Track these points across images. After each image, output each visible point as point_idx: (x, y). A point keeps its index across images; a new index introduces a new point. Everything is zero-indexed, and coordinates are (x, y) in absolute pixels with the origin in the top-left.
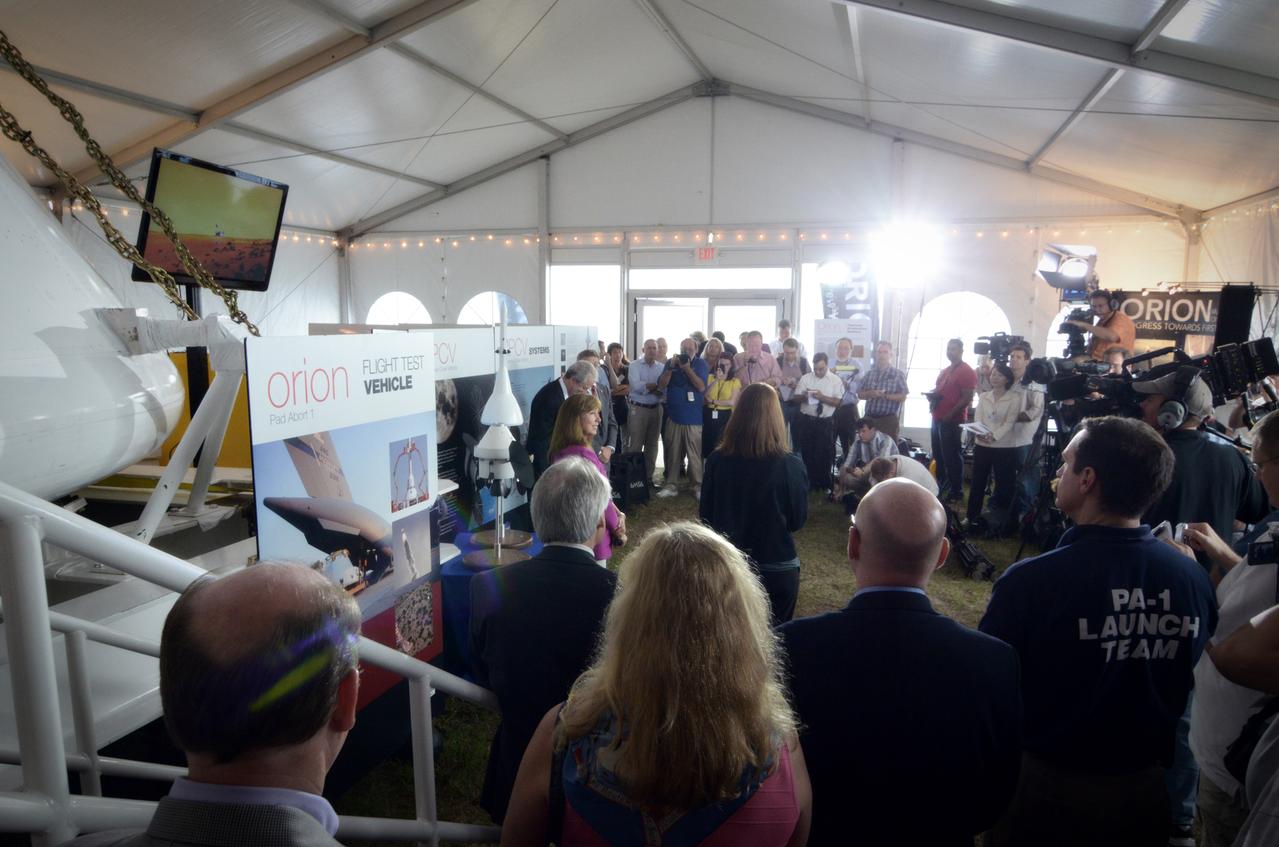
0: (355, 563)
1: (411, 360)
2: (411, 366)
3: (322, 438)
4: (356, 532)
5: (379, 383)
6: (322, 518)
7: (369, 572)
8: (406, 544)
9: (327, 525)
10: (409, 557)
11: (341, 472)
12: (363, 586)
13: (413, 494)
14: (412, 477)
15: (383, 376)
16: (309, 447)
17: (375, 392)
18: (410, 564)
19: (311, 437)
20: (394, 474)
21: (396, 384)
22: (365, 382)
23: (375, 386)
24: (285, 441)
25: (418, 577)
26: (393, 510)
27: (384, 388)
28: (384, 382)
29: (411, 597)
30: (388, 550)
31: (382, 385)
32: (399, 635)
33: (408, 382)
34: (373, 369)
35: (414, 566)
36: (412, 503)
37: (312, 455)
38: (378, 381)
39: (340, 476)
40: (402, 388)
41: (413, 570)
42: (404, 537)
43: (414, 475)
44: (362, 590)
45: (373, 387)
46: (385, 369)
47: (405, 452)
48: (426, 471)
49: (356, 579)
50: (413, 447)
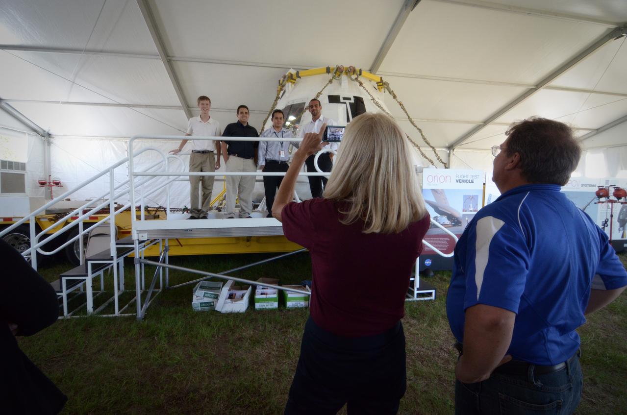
0: (449, 220)
1: (473, 176)
3: (441, 190)
4: (450, 213)
6: (440, 207)
7: (453, 223)
9: (440, 209)
11: (446, 199)
13: (472, 209)
14: (471, 205)
15: (463, 179)
16: (437, 191)
19: (437, 189)
20: (464, 202)
21: (467, 181)
22: (456, 180)
24: (431, 189)
26: (463, 211)
27: (463, 182)
30: (461, 220)
33: (472, 181)
34: (460, 177)
36: (471, 211)
37: (438, 193)
38: (461, 180)
44: (450, 227)
45: (459, 181)
46: (464, 177)
47: (469, 198)
48: (477, 205)
49: (448, 223)
50: (473, 197)
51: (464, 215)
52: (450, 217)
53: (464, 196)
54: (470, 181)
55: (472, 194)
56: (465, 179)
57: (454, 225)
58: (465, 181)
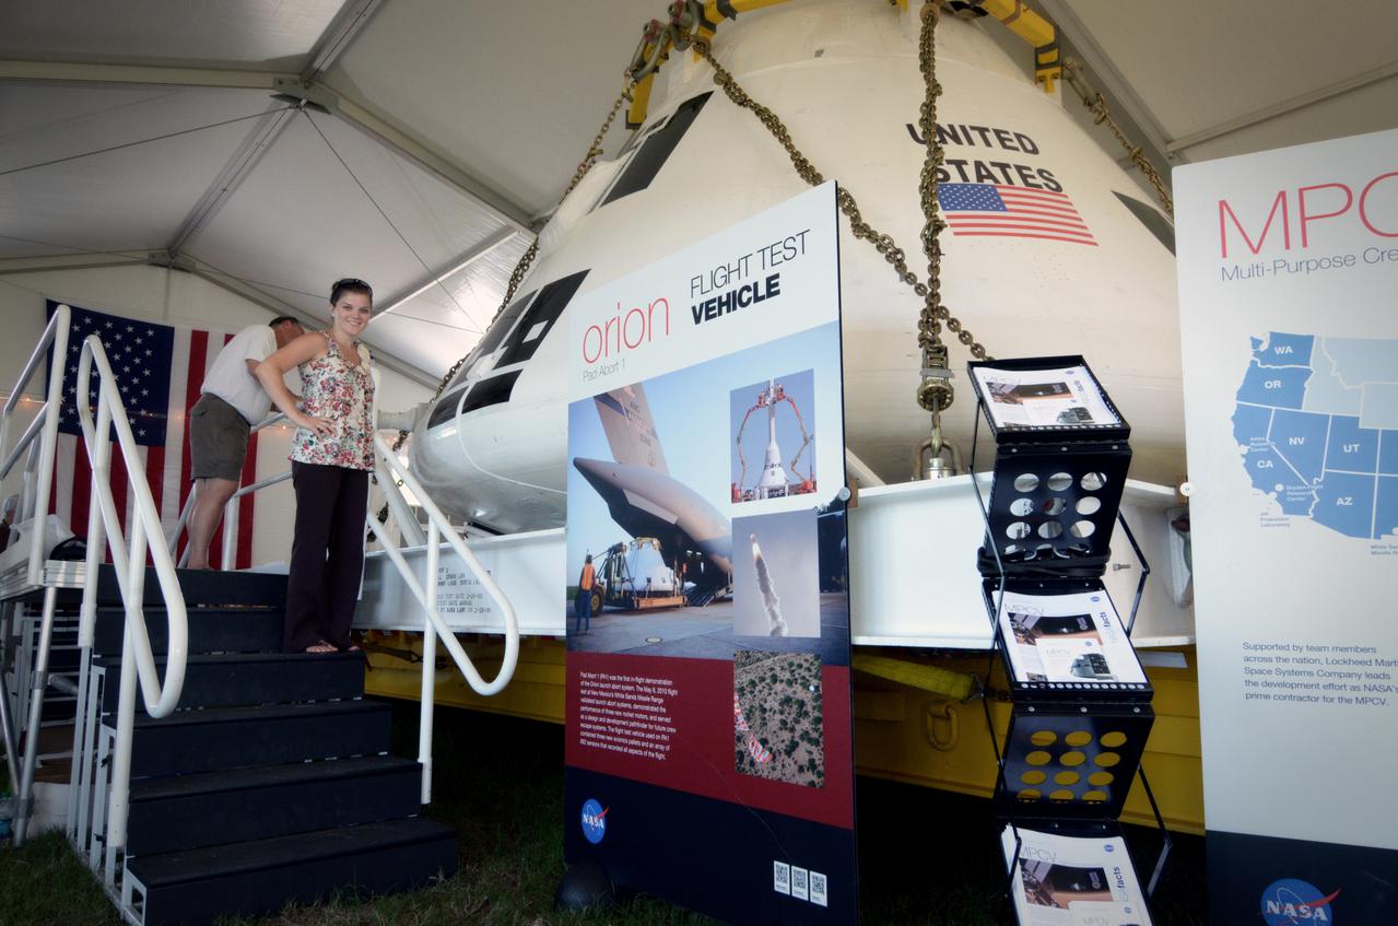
0: (669, 564)
1: (775, 250)
2: (777, 259)
3: (633, 391)
4: (672, 519)
5: (716, 304)
6: (629, 490)
7: (690, 585)
8: (760, 563)
9: (633, 500)
10: (765, 589)
11: (654, 433)
12: (678, 601)
13: (778, 478)
14: (774, 447)
15: (723, 293)
16: (617, 403)
17: (708, 317)
18: (768, 600)
19: (621, 391)
20: (738, 440)
21: (746, 296)
22: (694, 308)
23: (708, 310)
24: (596, 397)
25: (785, 633)
26: (735, 499)
27: (724, 309)
28: (724, 299)
29: (769, 662)
30: (724, 562)
31: (721, 304)
32: (741, 718)
33: (769, 286)
34: (707, 285)
35: (777, 609)
36: (775, 493)
37: (620, 411)
38: (713, 301)
39: (651, 437)
40: (757, 299)
41: (774, 617)
42: (756, 550)
43: (778, 443)
44: (677, 606)
45: (705, 312)
46: (727, 280)
47: (761, 403)
48: (808, 440)
49: (668, 586)
50: (780, 394)
51: (738, 524)
52: (678, 544)
53: (733, 393)
54: (762, 291)
55: (770, 372)
56: (735, 285)
57: (695, 599)
58: (733, 301)
